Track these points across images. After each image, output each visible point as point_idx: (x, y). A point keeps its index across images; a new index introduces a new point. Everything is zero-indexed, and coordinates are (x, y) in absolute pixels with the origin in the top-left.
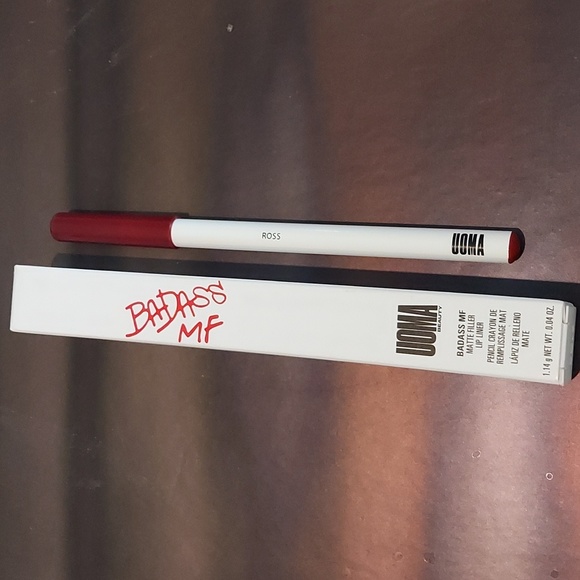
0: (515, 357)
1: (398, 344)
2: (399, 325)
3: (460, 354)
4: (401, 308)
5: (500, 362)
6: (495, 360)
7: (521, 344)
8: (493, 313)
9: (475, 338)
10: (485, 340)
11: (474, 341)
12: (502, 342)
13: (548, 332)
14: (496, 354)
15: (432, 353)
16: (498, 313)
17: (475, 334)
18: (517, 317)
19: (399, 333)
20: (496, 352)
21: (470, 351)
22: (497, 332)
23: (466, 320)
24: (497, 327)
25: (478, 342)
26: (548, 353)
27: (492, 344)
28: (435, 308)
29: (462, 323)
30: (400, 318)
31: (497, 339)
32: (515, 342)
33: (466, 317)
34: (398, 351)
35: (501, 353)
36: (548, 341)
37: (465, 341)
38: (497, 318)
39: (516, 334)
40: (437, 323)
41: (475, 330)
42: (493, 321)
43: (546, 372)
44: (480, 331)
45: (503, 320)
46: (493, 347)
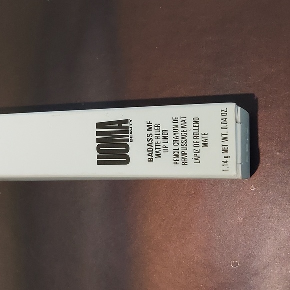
0: (197, 158)
1: (99, 157)
2: (98, 141)
3: (150, 160)
4: (99, 125)
5: (185, 163)
6: (180, 162)
7: (201, 145)
8: (175, 120)
9: (162, 145)
10: (171, 146)
11: (161, 147)
12: (185, 146)
13: (224, 132)
14: (181, 157)
15: (127, 162)
16: (180, 120)
17: (161, 141)
18: (196, 122)
19: (98, 148)
20: (180, 155)
21: (159, 157)
22: (180, 137)
23: (153, 129)
24: (180, 133)
25: (165, 148)
26: (225, 151)
27: (177, 148)
29: (150, 133)
30: (98, 134)
31: (180, 143)
32: (196, 144)
33: (153, 127)
34: (99, 163)
35: (185, 156)
36: (225, 140)
37: (154, 148)
38: (179, 124)
39: (196, 137)
40: (130, 135)
41: (161, 137)
42: (176, 128)
43: (225, 168)
44: (166, 138)
45: (184, 126)
46: (178, 150)
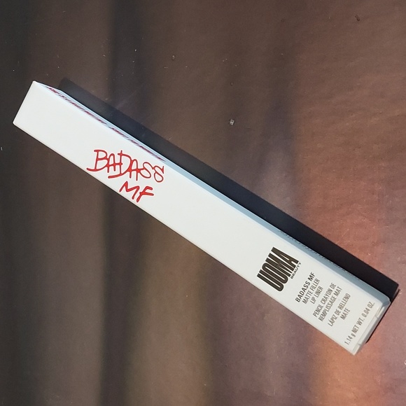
0: (332, 321)
1: (261, 272)
2: (268, 260)
3: (298, 300)
4: (274, 250)
5: (321, 319)
6: (318, 316)
7: (340, 315)
8: (333, 286)
9: (313, 296)
10: (318, 300)
11: (311, 297)
12: (329, 307)
13: (362, 318)
14: (321, 313)
15: (280, 289)
16: (336, 288)
17: (314, 292)
18: (347, 297)
19: (265, 265)
20: (322, 311)
21: (305, 302)
22: (329, 299)
23: (313, 280)
24: (330, 296)
25: (313, 299)
26: (355, 331)
27: (322, 305)
28: (297, 262)
29: (309, 281)
30: (270, 255)
31: (326, 304)
32: (337, 312)
33: (314, 279)
34: (259, 276)
35: (324, 314)
36: (360, 323)
37: (305, 293)
38: (334, 291)
39: (341, 307)
40: (293, 272)
41: (315, 290)
42: (330, 291)
43: (348, 341)
44: (318, 292)
45: (337, 294)
46: (322, 307)
